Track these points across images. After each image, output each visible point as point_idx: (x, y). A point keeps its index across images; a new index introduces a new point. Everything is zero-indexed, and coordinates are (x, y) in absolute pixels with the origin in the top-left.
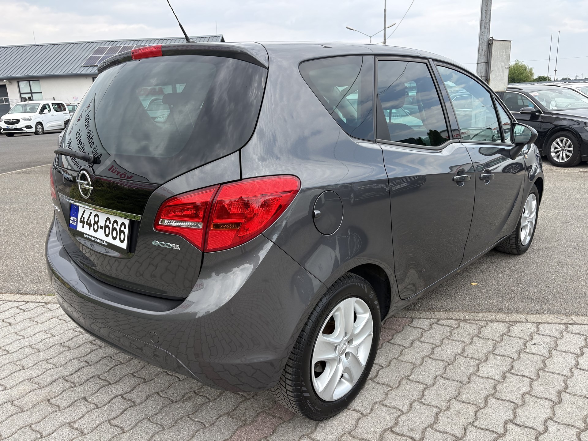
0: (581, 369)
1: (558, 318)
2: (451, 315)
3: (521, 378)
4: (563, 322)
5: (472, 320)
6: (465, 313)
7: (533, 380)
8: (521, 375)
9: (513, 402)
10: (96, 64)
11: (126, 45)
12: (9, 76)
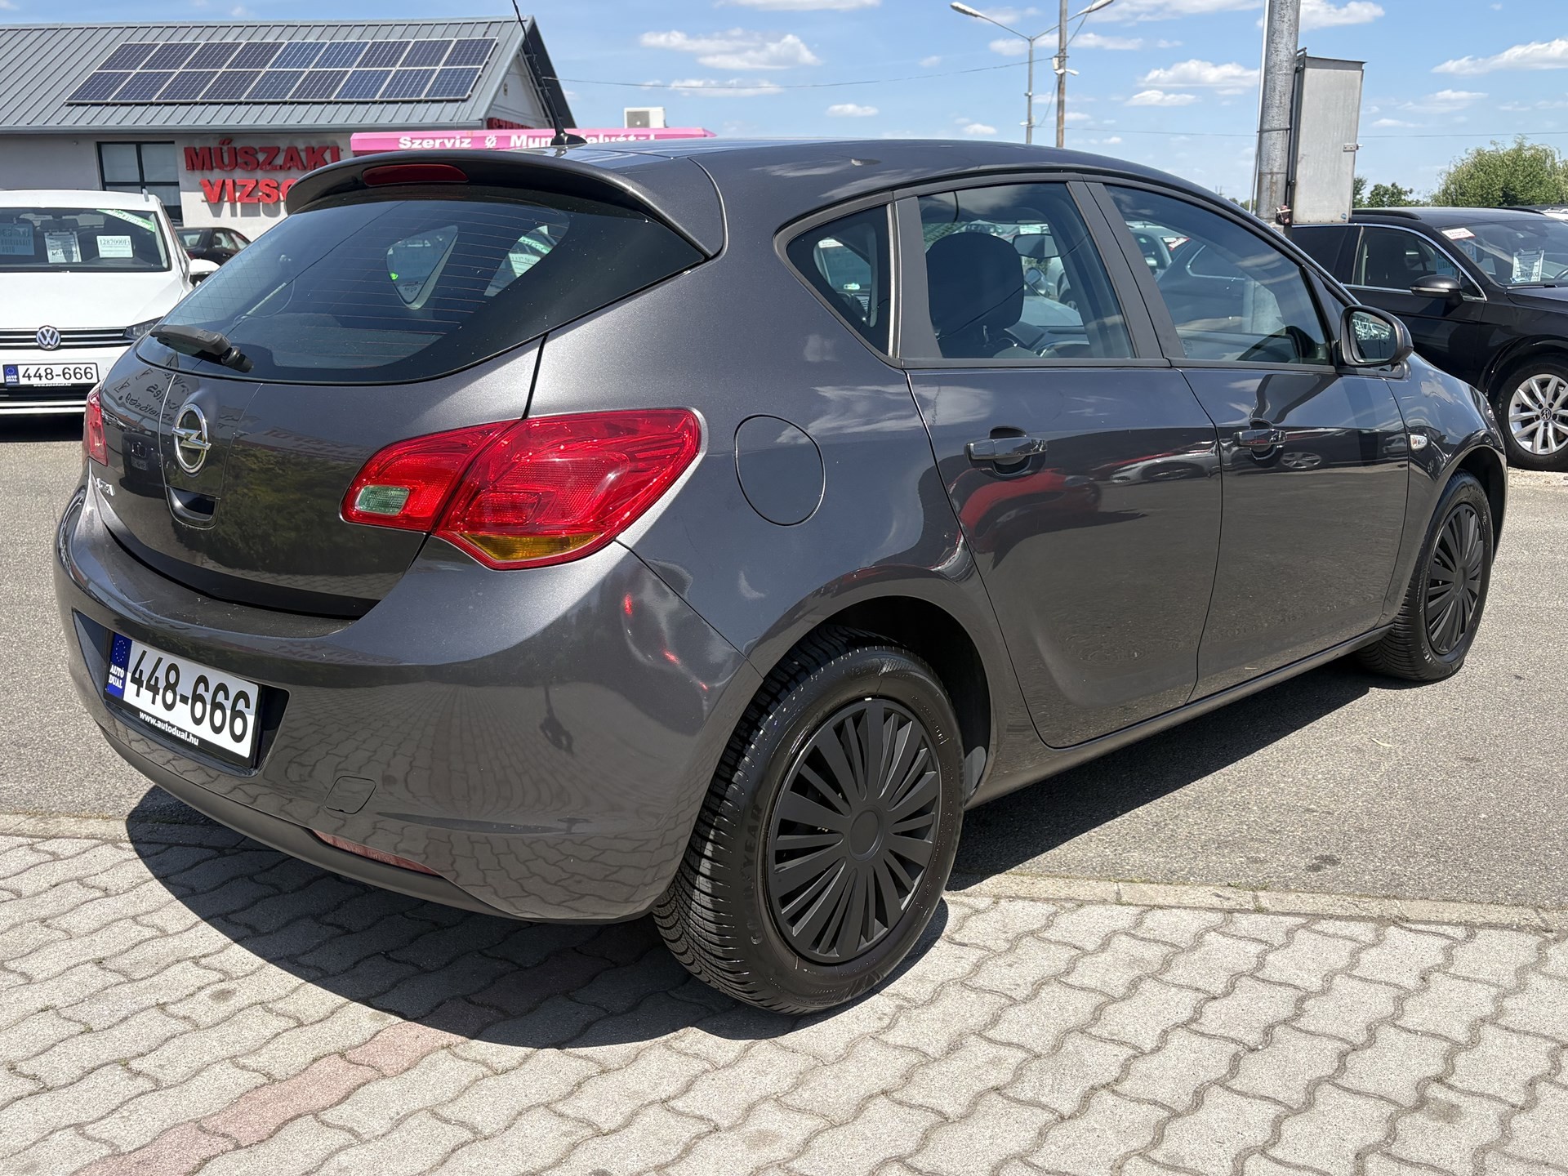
0: (1196, 1032)
1: (1215, 894)
3: (1004, 1052)
4: (1226, 905)
7: (1036, 1057)
8: (1010, 1044)
9: (940, 1113)
10: (109, 100)
11: (216, 40)
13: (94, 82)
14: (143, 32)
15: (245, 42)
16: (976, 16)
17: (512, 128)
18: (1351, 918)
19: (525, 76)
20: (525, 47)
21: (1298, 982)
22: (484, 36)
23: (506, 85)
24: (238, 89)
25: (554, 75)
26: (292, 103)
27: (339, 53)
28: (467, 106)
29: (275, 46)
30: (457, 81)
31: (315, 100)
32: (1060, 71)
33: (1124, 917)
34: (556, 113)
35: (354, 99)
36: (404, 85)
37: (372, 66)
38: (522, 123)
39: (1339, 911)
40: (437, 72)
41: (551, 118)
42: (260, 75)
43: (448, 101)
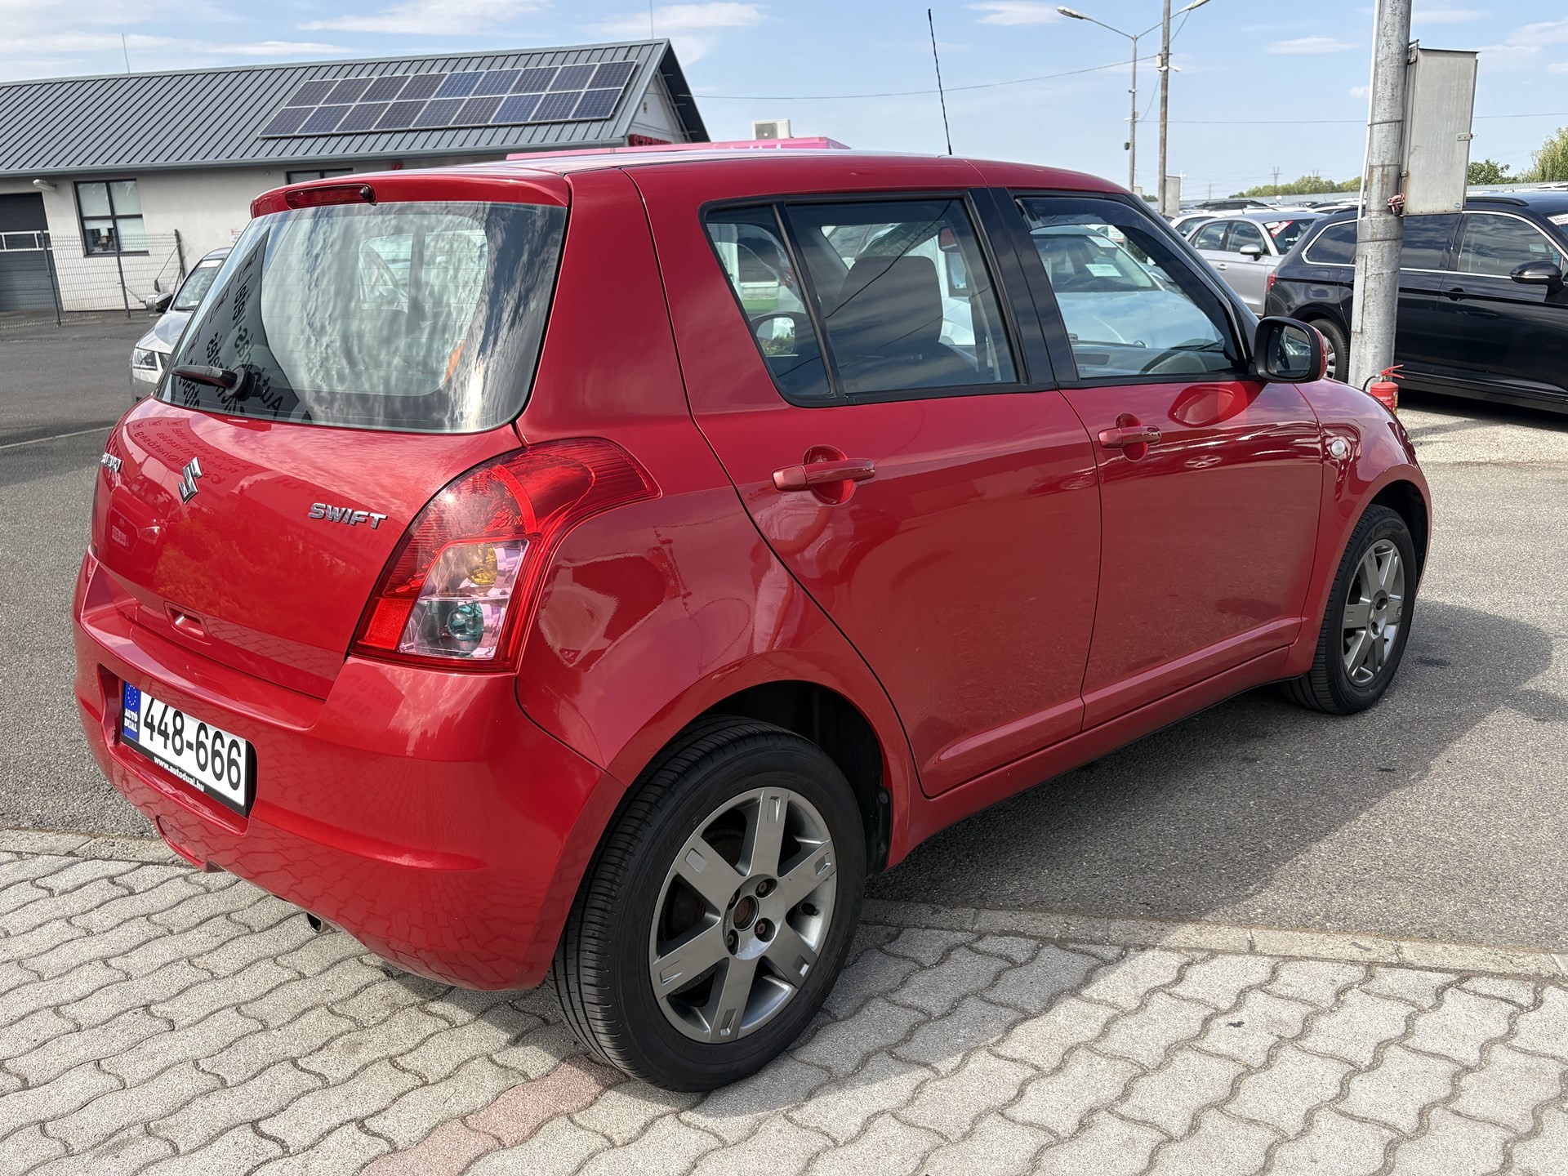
0: (1344, 1114)
1: (1354, 944)
2: (1025, 921)
3: (1137, 1132)
4: (1367, 956)
5: (1083, 942)
6: (1073, 920)
7: (1171, 1139)
8: (1144, 1122)
10: (296, 133)
11: (387, 75)
12: (50, 168)
13: (281, 119)
14: (324, 70)
15: (412, 75)
16: (1081, 18)
17: (651, 144)
18: (1503, 976)
19: (663, 94)
20: (662, 68)
21: (1452, 1054)
22: (625, 59)
23: (645, 104)
24: (407, 118)
25: (687, 91)
26: (455, 129)
27: (494, 82)
28: (610, 126)
29: (439, 77)
30: (600, 104)
31: (476, 125)
32: (1165, 68)
33: (1258, 969)
34: (692, 128)
35: (509, 123)
36: (553, 107)
37: (525, 91)
38: (660, 137)
39: (1492, 968)
40: (583, 95)
41: (687, 134)
42: (427, 104)
43: (593, 121)
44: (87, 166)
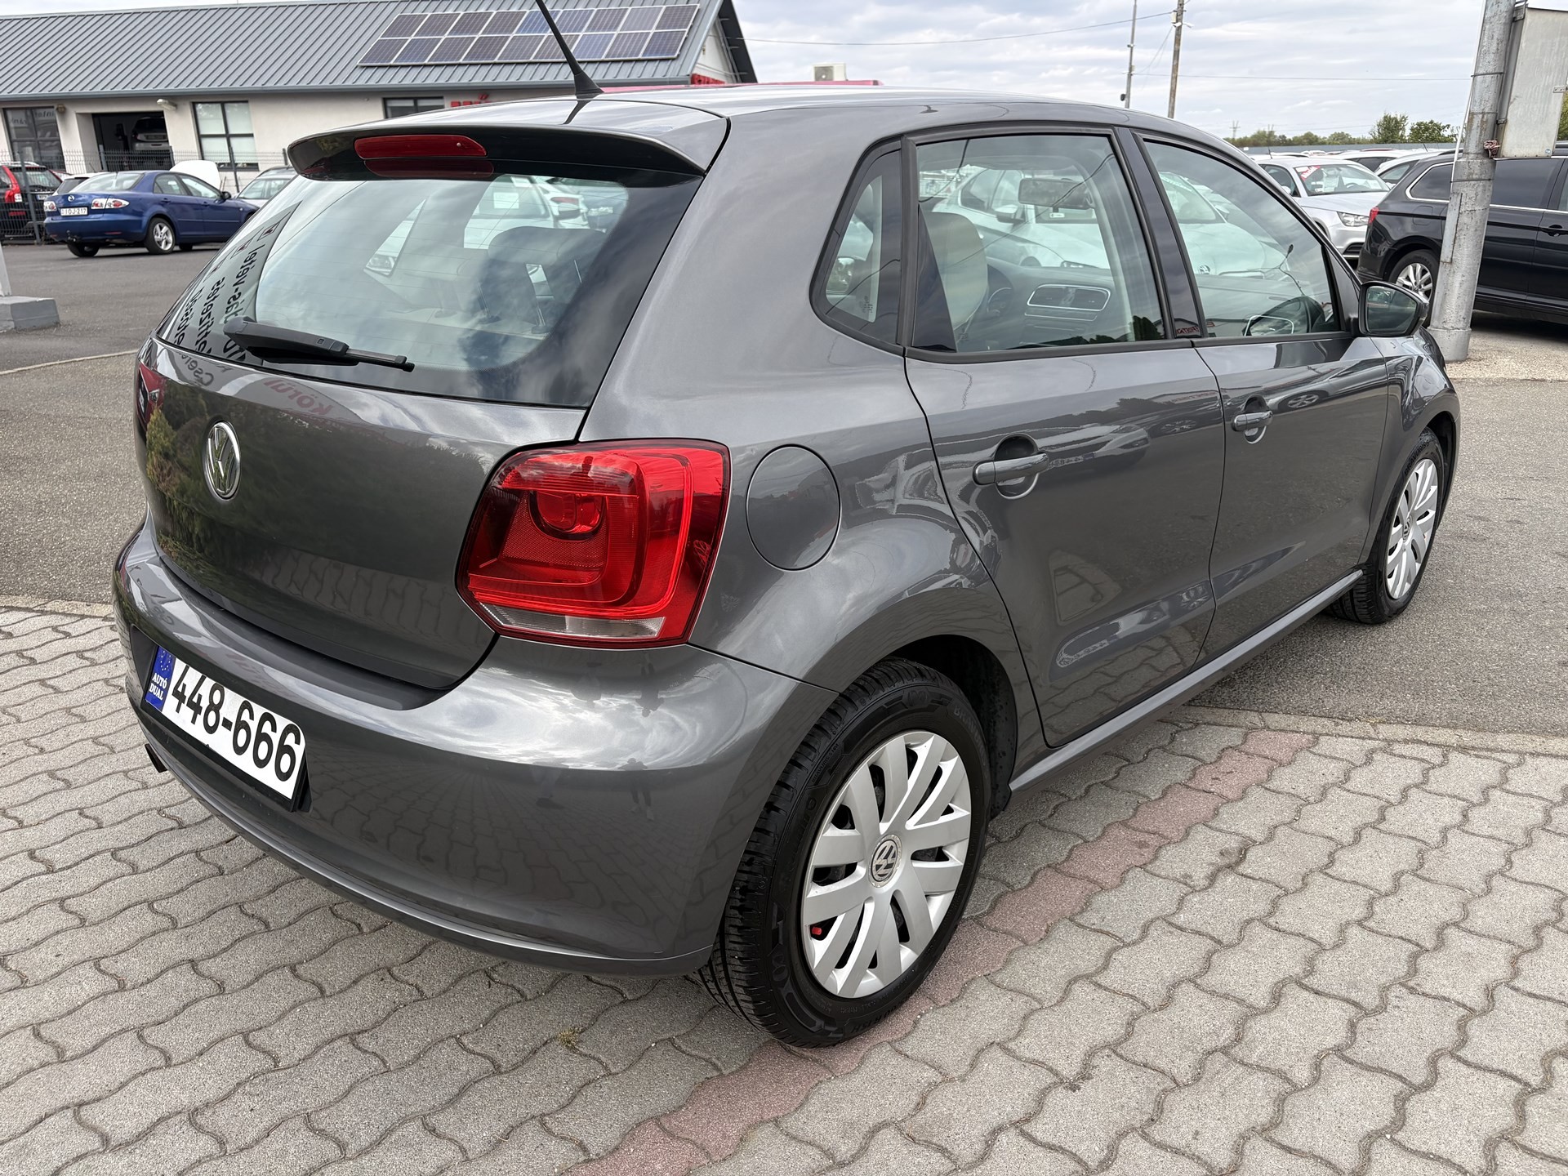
10: (392, 63)
11: (471, 11)
12: (172, 87)
13: (378, 48)
14: (414, 4)
15: (495, 12)
17: (708, 83)
19: (719, 37)
20: (720, 15)
22: (688, 3)
24: (492, 52)
25: (741, 36)
26: (535, 63)
27: (570, 21)
28: (675, 65)
29: (520, 15)
30: (667, 42)
31: (554, 60)
32: (1178, 24)
34: (742, 69)
35: (585, 60)
36: (624, 47)
37: (599, 30)
38: (716, 78)
40: (651, 35)
41: (737, 74)
42: (510, 39)
43: (661, 60)
44: (204, 86)
